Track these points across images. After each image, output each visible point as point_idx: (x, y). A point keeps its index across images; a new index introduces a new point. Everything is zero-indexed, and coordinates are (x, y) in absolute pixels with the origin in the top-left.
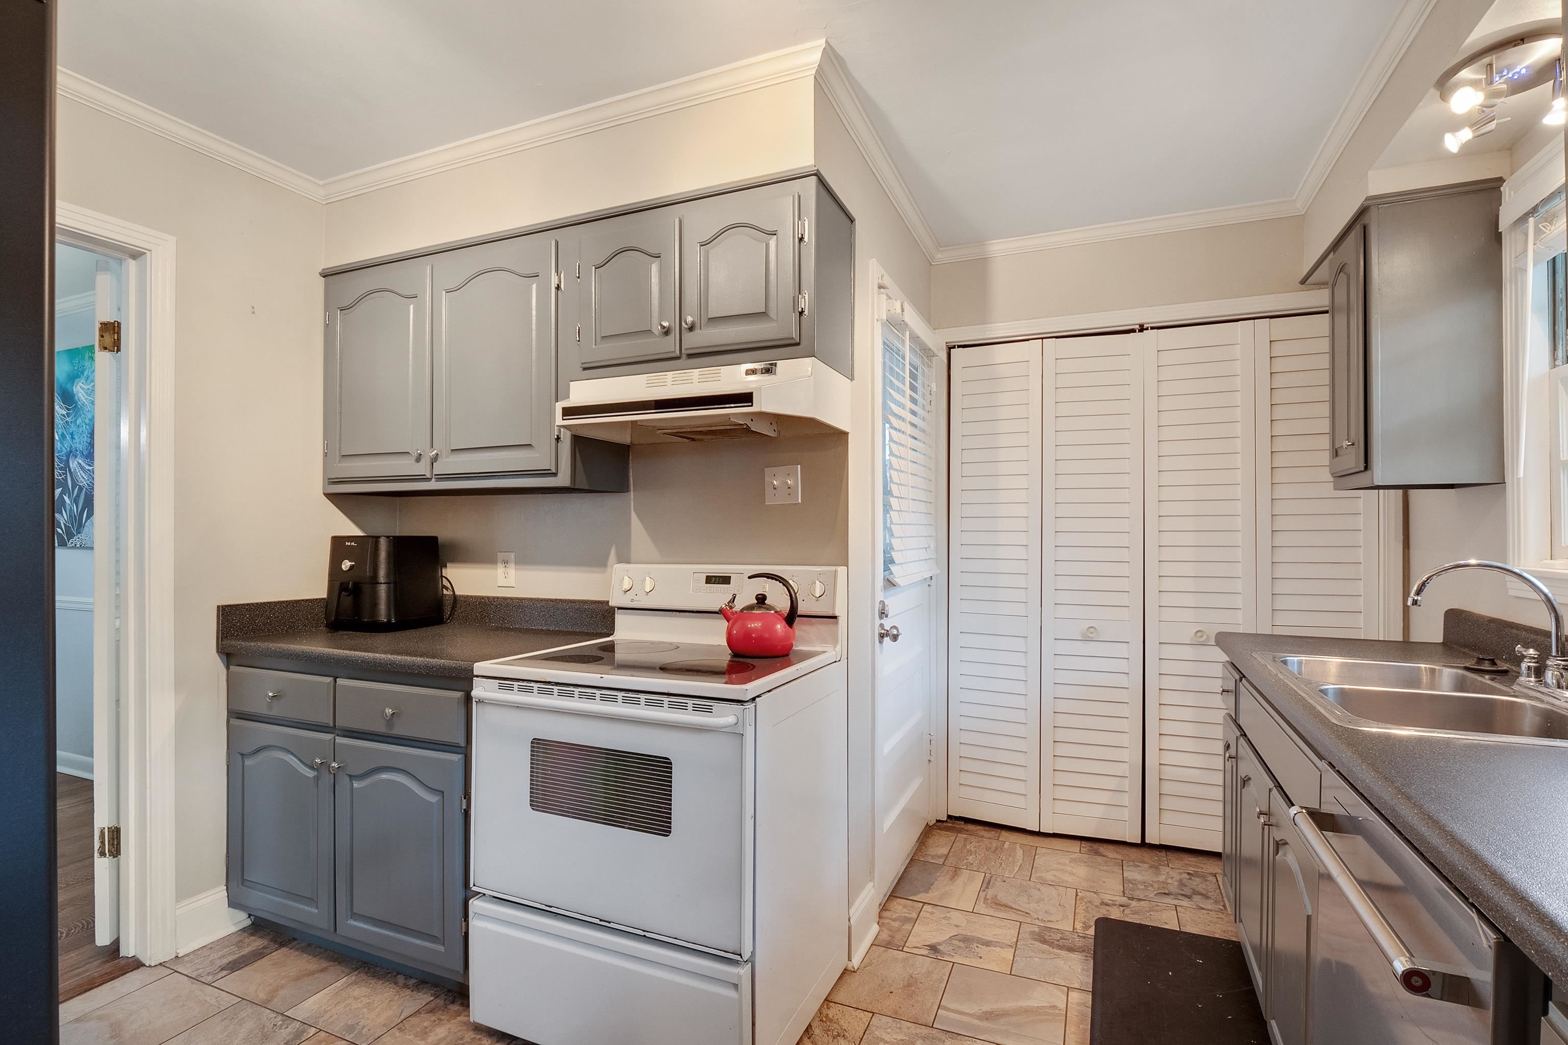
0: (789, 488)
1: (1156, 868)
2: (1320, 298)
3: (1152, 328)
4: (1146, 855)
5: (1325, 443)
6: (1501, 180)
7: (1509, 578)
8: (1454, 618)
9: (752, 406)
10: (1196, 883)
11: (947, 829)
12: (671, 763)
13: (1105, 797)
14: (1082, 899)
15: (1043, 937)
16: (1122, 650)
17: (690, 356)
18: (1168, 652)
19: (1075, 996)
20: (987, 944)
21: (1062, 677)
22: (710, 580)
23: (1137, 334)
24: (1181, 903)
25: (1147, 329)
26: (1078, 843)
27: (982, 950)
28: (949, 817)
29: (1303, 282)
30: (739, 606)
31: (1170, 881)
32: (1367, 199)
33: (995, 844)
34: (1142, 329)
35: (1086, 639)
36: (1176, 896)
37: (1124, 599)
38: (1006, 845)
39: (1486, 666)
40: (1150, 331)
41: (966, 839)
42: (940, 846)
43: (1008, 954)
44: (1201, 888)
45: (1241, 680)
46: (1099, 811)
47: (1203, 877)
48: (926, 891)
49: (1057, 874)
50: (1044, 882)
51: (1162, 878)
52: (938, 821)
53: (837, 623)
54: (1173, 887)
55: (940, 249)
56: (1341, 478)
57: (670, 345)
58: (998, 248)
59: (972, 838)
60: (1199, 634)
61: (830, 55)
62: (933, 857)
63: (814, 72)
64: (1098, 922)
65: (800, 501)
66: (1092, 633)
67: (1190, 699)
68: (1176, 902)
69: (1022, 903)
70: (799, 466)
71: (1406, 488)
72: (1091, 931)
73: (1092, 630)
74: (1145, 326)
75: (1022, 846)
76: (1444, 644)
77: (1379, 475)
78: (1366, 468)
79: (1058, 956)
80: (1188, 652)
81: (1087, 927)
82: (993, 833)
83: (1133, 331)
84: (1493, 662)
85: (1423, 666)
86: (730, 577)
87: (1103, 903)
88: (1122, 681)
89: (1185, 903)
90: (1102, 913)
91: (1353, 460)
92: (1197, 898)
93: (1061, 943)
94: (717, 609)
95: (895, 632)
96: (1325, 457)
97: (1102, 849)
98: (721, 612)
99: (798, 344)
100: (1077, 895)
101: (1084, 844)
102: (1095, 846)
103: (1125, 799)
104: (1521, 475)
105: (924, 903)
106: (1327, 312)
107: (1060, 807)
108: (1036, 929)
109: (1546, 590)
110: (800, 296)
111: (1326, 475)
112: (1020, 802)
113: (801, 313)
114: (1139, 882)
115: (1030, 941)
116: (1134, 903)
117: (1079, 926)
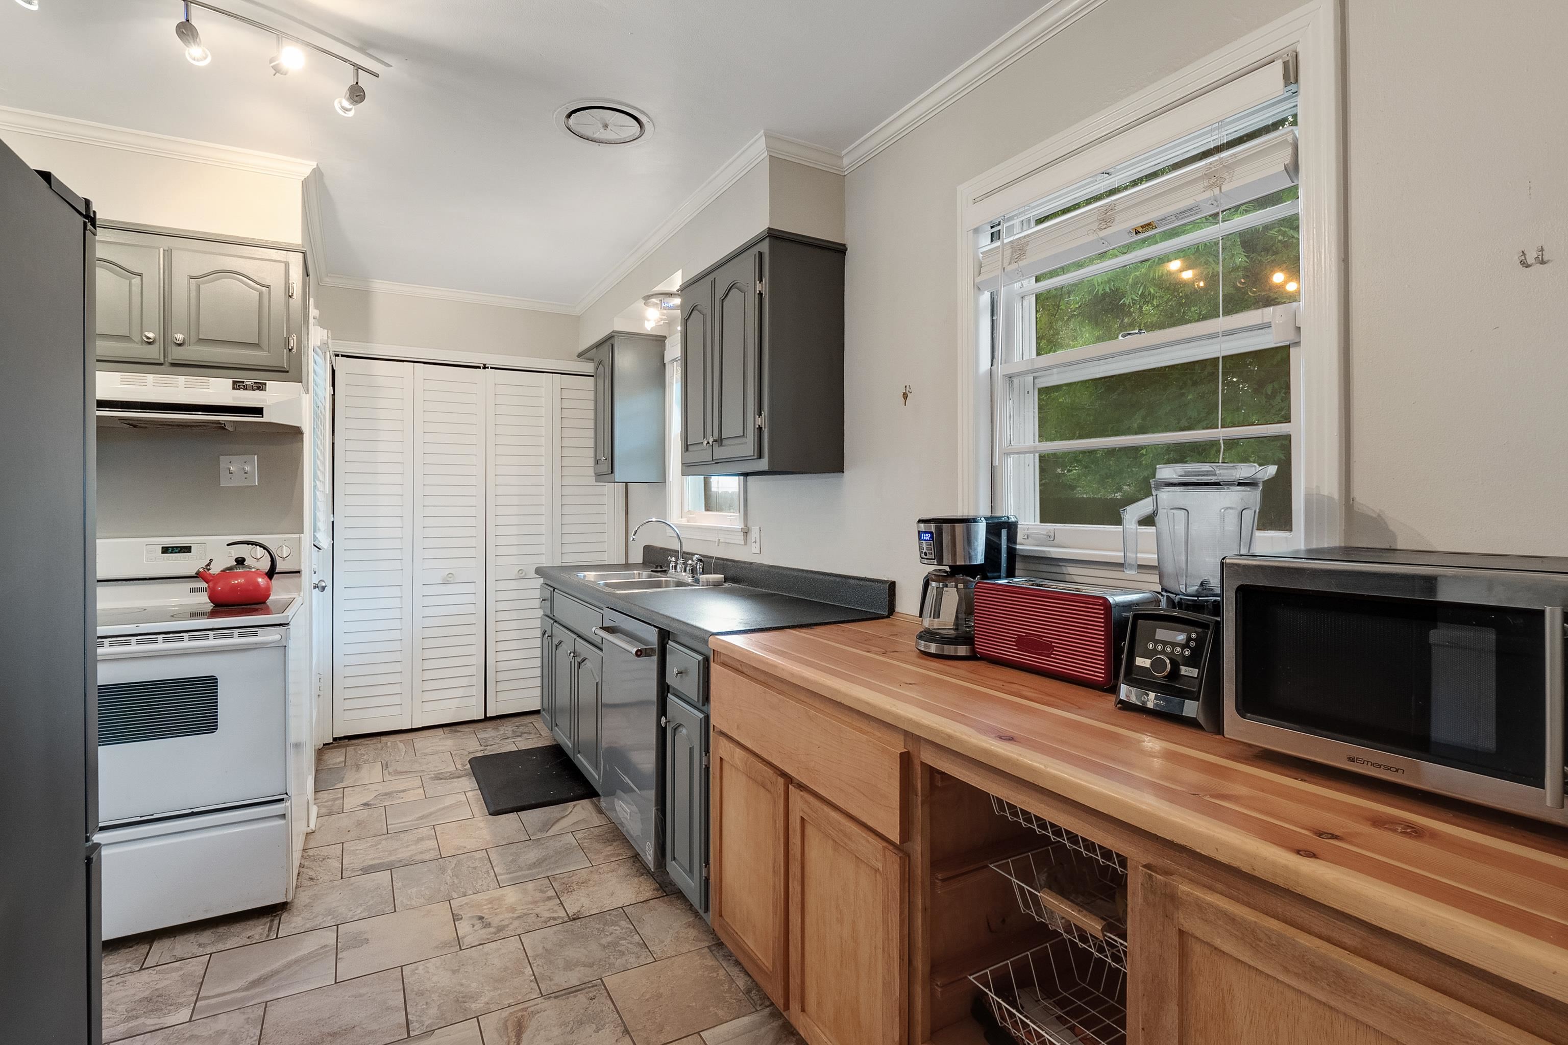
0: (246, 473)
1: (497, 729)
2: (589, 368)
3: (491, 368)
4: (488, 724)
5: (591, 453)
6: (665, 337)
7: (668, 527)
8: (648, 549)
9: (262, 417)
10: (521, 729)
11: (335, 747)
12: (217, 679)
13: (460, 692)
14: (455, 755)
15: (438, 777)
16: (470, 588)
17: (173, 365)
18: (502, 585)
19: (469, 794)
20: (403, 791)
21: (429, 612)
22: (165, 550)
23: (482, 370)
24: (516, 740)
25: (488, 368)
26: (441, 730)
27: (402, 795)
28: (335, 739)
29: (579, 355)
30: (215, 569)
31: (506, 732)
32: (613, 332)
33: (379, 746)
34: (485, 367)
35: (445, 583)
36: (512, 738)
37: (472, 552)
38: (389, 744)
39: (659, 569)
40: (489, 370)
41: (355, 749)
42: (336, 758)
43: (421, 791)
44: (526, 730)
45: (554, 590)
46: (455, 703)
47: (526, 725)
48: (342, 781)
49: (433, 748)
50: (426, 755)
51: (502, 732)
52: (324, 745)
53: (300, 576)
54: (510, 734)
55: (329, 275)
56: (599, 476)
57: (153, 353)
58: (380, 286)
59: (360, 747)
60: (520, 572)
61: (317, 174)
62: (333, 765)
63: (303, 179)
64: (469, 762)
65: (257, 484)
66: (450, 577)
67: (514, 615)
68: (513, 740)
69: (416, 767)
70: (256, 456)
71: (626, 483)
72: (468, 766)
73: (450, 575)
74: (487, 366)
75: (400, 741)
76: (643, 563)
77: (618, 475)
78: (612, 472)
79: (452, 782)
80: (513, 585)
81: (464, 765)
82: (375, 740)
83: (479, 367)
84: (661, 568)
85: (635, 572)
86: (191, 546)
87: (469, 753)
88: (471, 609)
89: (519, 739)
90: (472, 756)
91: (605, 467)
92: (525, 735)
93: (451, 776)
94: (193, 574)
95: (324, 584)
96: (591, 462)
97: (459, 728)
98: (198, 576)
99: (287, 372)
100: (451, 754)
101: (445, 729)
102: (454, 728)
103: (474, 690)
104: (671, 480)
105: (344, 788)
106: (593, 376)
107: (427, 706)
108: (432, 776)
109: (678, 532)
110: (290, 338)
111: (591, 472)
112: (396, 710)
113: (290, 350)
114: (489, 738)
115: (431, 782)
116: (489, 747)
117: (459, 767)
